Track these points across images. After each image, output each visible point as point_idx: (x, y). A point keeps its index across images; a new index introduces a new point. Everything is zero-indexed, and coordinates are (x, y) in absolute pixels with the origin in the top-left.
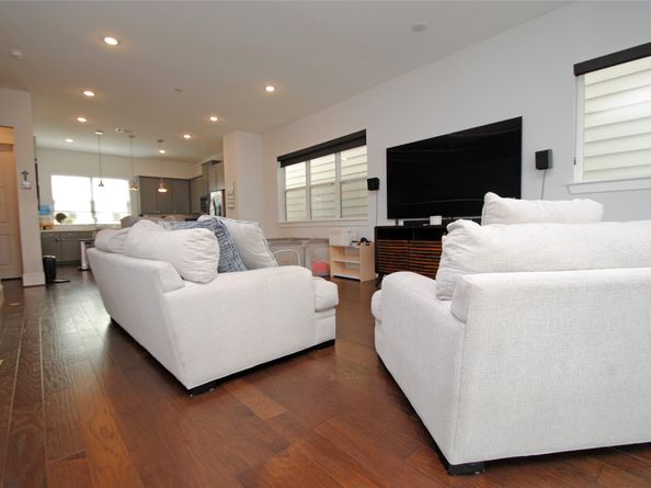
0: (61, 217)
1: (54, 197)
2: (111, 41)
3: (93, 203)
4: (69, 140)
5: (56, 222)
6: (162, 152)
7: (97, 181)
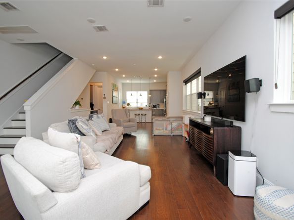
0: (128, 104)
1: (127, 98)
2: (105, 58)
3: (137, 100)
4: (128, 81)
5: (127, 106)
6: (155, 81)
7: (139, 92)
